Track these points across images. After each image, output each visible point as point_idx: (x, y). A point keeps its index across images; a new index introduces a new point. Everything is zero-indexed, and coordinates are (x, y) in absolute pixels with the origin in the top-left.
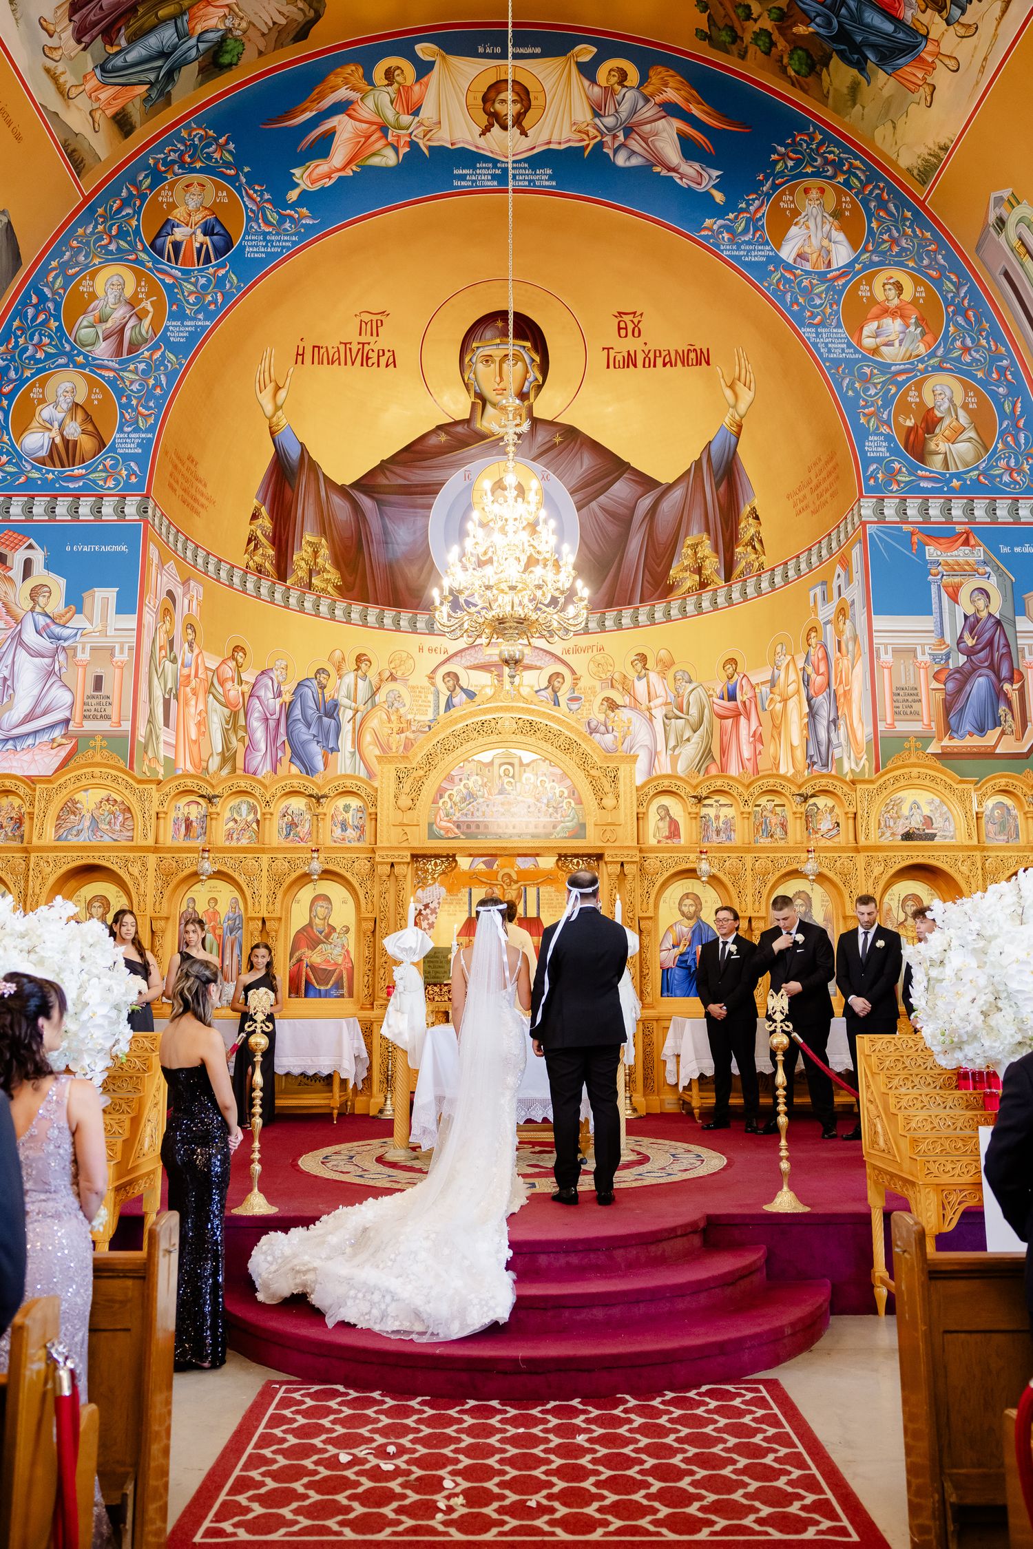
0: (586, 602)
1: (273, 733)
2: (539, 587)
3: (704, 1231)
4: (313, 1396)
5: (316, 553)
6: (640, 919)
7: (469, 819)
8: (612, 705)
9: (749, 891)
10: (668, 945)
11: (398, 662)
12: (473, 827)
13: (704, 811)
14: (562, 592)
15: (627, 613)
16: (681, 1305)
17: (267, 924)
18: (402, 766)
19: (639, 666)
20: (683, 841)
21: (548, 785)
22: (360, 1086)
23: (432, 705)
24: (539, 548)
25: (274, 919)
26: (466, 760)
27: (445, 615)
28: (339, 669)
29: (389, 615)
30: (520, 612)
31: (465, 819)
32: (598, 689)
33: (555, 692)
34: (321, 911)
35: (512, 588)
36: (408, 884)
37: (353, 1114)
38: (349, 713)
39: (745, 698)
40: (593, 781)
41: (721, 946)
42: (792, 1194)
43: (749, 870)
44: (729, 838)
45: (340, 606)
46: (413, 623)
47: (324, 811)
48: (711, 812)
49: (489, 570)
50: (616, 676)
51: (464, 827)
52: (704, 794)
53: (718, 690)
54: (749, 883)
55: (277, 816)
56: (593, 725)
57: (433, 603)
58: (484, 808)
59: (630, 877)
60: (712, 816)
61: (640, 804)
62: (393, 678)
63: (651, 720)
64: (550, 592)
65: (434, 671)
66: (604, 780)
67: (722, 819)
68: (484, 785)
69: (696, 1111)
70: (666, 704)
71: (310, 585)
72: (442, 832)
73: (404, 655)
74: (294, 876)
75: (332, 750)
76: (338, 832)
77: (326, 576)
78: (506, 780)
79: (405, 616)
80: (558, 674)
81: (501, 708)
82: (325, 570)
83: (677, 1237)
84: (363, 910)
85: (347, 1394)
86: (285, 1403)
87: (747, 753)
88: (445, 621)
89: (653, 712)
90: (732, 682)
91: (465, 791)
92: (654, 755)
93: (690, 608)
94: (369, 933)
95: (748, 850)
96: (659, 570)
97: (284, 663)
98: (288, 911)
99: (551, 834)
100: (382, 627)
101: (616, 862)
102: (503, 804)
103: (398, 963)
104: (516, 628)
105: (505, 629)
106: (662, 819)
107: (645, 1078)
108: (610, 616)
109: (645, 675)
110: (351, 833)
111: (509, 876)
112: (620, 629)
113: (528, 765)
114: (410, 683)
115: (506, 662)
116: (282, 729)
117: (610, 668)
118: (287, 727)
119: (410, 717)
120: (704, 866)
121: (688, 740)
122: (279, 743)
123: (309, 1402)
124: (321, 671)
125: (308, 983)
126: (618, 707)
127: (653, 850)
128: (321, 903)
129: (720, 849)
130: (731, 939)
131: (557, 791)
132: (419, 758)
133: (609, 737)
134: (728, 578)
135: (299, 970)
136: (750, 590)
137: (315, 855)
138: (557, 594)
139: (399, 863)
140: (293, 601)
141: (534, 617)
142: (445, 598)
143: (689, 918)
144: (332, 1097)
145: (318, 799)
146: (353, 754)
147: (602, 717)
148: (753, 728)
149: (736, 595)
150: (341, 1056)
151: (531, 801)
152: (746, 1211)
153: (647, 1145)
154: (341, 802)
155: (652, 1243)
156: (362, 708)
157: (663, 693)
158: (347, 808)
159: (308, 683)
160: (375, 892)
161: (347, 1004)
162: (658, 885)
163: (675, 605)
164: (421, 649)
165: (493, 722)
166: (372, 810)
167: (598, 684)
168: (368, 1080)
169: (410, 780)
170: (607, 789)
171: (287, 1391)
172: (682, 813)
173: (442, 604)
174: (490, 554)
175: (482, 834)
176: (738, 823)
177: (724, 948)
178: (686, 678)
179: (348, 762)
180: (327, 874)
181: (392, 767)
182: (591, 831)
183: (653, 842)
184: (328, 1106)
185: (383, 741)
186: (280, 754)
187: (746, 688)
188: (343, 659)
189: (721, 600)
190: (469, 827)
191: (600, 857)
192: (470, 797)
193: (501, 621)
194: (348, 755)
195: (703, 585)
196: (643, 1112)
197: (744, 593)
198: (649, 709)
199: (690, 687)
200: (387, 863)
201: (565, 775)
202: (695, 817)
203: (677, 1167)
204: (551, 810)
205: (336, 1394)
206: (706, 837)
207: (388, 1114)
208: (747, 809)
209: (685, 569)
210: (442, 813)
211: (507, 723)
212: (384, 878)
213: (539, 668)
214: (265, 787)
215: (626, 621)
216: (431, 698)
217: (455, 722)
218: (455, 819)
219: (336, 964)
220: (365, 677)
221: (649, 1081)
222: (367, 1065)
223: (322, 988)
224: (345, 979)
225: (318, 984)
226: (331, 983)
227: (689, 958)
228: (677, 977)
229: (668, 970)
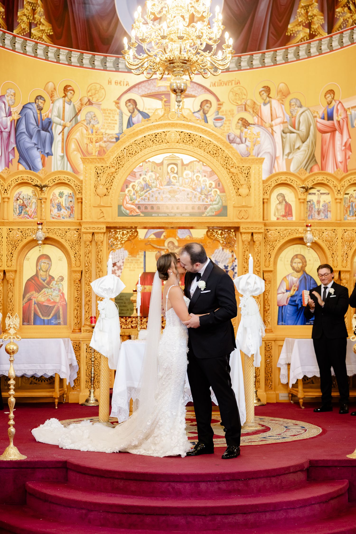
0: (231, 49)
1: (6, 142)
2: (199, 37)
3: (308, 470)
5: (34, 11)
6: (264, 272)
7: (146, 202)
8: (246, 124)
9: (340, 253)
10: (283, 289)
11: (93, 91)
12: (149, 208)
13: (309, 197)
14: (215, 41)
15: (257, 56)
16: (293, 514)
17: (7, 274)
18: (99, 165)
19: (265, 95)
20: (294, 218)
21: (201, 179)
22: (72, 384)
23: (118, 122)
24: (198, 9)
25: (11, 271)
26: (144, 161)
27: (132, 57)
28: (52, 96)
29: (87, 56)
30: (185, 56)
31: (143, 202)
32: (235, 112)
33: (205, 114)
34: (43, 265)
35: (181, 38)
36: (104, 247)
37: (68, 404)
38: (60, 128)
39: (340, 119)
40: (232, 176)
43: (340, 239)
44: (326, 216)
45: (52, 50)
46: (104, 62)
47: (45, 196)
48: (314, 198)
49: (164, 24)
50: (249, 103)
51: (143, 209)
52: (310, 186)
53: (321, 113)
54: (340, 247)
55: (13, 199)
56: (231, 138)
57: (123, 49)
58: (157, 195)
59: (257, 243)
60: (315, 201)
61: (265, 193)
62: (90, 103)
63: (272, 134)
64: (205, 41)
65: (119, 99)
66: (240, 175)
67: (322, 203)
68: (157, 179)
69: (301, 401)
70: (284, 123)
71: (30, 35)
72: (128, 212)
73: (98, 86)
74: (25, 241)
75: (48, 154)
76: (55, 211)
77: (41, 27)
78: (173, 175)
79: (99, 58)
80: (207, 101)
81: (169, 124)
82: (41, 23)
83: (290, 473)
84: (73, 265)
87: (340, 158)
88: (131, 61)
89: (275, 128)
90: (331, 107)
91: (143, 183)
92: (274, 159)
93: (302, 53)
94: (77, 281)
95: (340, 225)
96: (281, 25)
97: (13, 91)
98: (21, 266)
99: (203, 213)
100: (82, 66)
101: (248, 233)
102: (170, 192)
104: (182, 67)
105: (174, 67)
106: (280, 203)
107: (266, 379)
108: (245, 58)
109: (269, 102)
110: (64, 212)
111: (173, 243)
112: (252, 68)
113: (187, 165)
114: (103, 106)
115: (174, 91)
116: (12, 139)
117: (244, 97)
118: (16, 137)
119: (103, 131)
120: (309, 236)
121: (299, 148)
122: (10, 149)
124: (39, 97)
125: (36, 315)
126: (249, 124)
127: (274, 224)
128: (44, 260)
129: (320, 224)
130: (329, 286)
131: (208, 184)
132: (111, 160)
133: (242, 146)
134: (330, 31)
135: (30, 306)
136: (346, 40)
137: (40, 227)
138: (211, 43)
139: (98, 233)
140: (18, 46)
141: (194, 59)
142: (133, 44)
143: (298, 272)
144: (54, 391)
145: (41, 188)
146: (62, 157)
147: (238, 132)
148: (345, 140)
149: (335, 44)
150: (60, 363)
151: (189, 190)
152: (335, 458)
153: (267, 421)
154: (57, 191)
155: (274, 476)
156: (68, 124)
157: (281, 115)
158: (61, 195)
159: (30, 106)
160: (82, 253)
161: (63, 330)
162: (277, 248)
163: (291, 51)
164: (110, 82)
165: (163, 135)
166: (79, 196)
167: (235, 108)
168: (77, 381)
169: (105, 175)
170: (242, 182)
172: (294, 199)
173: (129, 48)
174: (164, 12)
175: (155, 213)
176: (333, 206)
177: (325, 291)
178: (298, 104)
179: (59, 163)
180: (47, 240)
181: (93, 166)
182: (230, 211)
183: (273, 219)
184: (52, 397)
185: (83, 147)
186: (11, 157)
187: (341, 111)
188: (55, 89)
189: (324, 47)
190: (146, 208)
191: (237, 229)
192: (147, 187)
193: (171, 62)
194: (59, 158)
195: (312, 36)
196: (264, 401)
197: (341, 42)
198: (271, 126)
199: (301, 110)
200: (89, 233)
201: (213, 173)
202: (304, 202)
203: (289, 433)
204: (203, 196)
206: (310, 216)
207: (92, 402)
208: (339, 196)
209: (299, 24)
210: (127, 198)
211: (173, 135)
212: (88, 243)
213: (194, 96)
214: (4, 179)
215: (256, 62)
216: (117, 117)
217: (137, 134)
218: (136, 202)
219: (54, 302)
220: (70, 102)
221: (269, 381)
222: (77, 370)
223: (45, 318)
224: (61, 312)
225: (43, 315)
226: (52, 315)
227: (297, 299)
228: (288, 312)
229: (282, 306)
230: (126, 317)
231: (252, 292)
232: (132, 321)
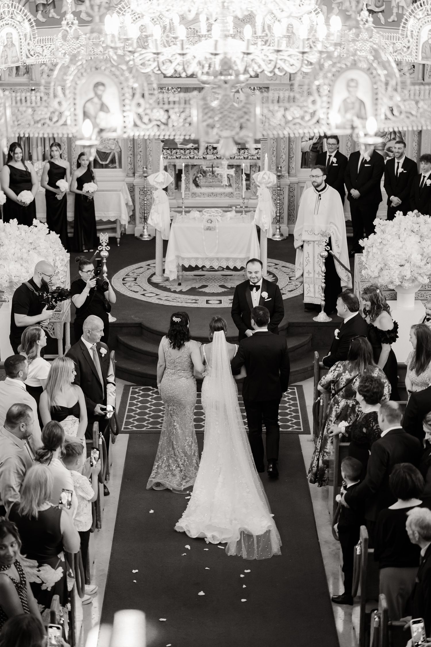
3: (287, 329)
4: (143, 390)
10: (306, 138)
37: (125, 235)
41: (328, 157)
42: (325, 314)
85: (154, 390)
86: (134, 393)
103: (157, 189)
123: (142, 393)
125: (95, 160)
130: (333, 154)
171: (133, 388)
177: (329, 159)
205: (150, 390)
207: (146, 237)
219: (111, 149)
221: (292, 216)
222: (133, 208)
223: (104, 163)
224: (117, 158)
225: (101, 160)
226: (109, 160)
227: (319, 146)
228: (311, 157)
229: (306, 153)
230: (171, 149)
231: (266, 184)
232: (177, 153)
